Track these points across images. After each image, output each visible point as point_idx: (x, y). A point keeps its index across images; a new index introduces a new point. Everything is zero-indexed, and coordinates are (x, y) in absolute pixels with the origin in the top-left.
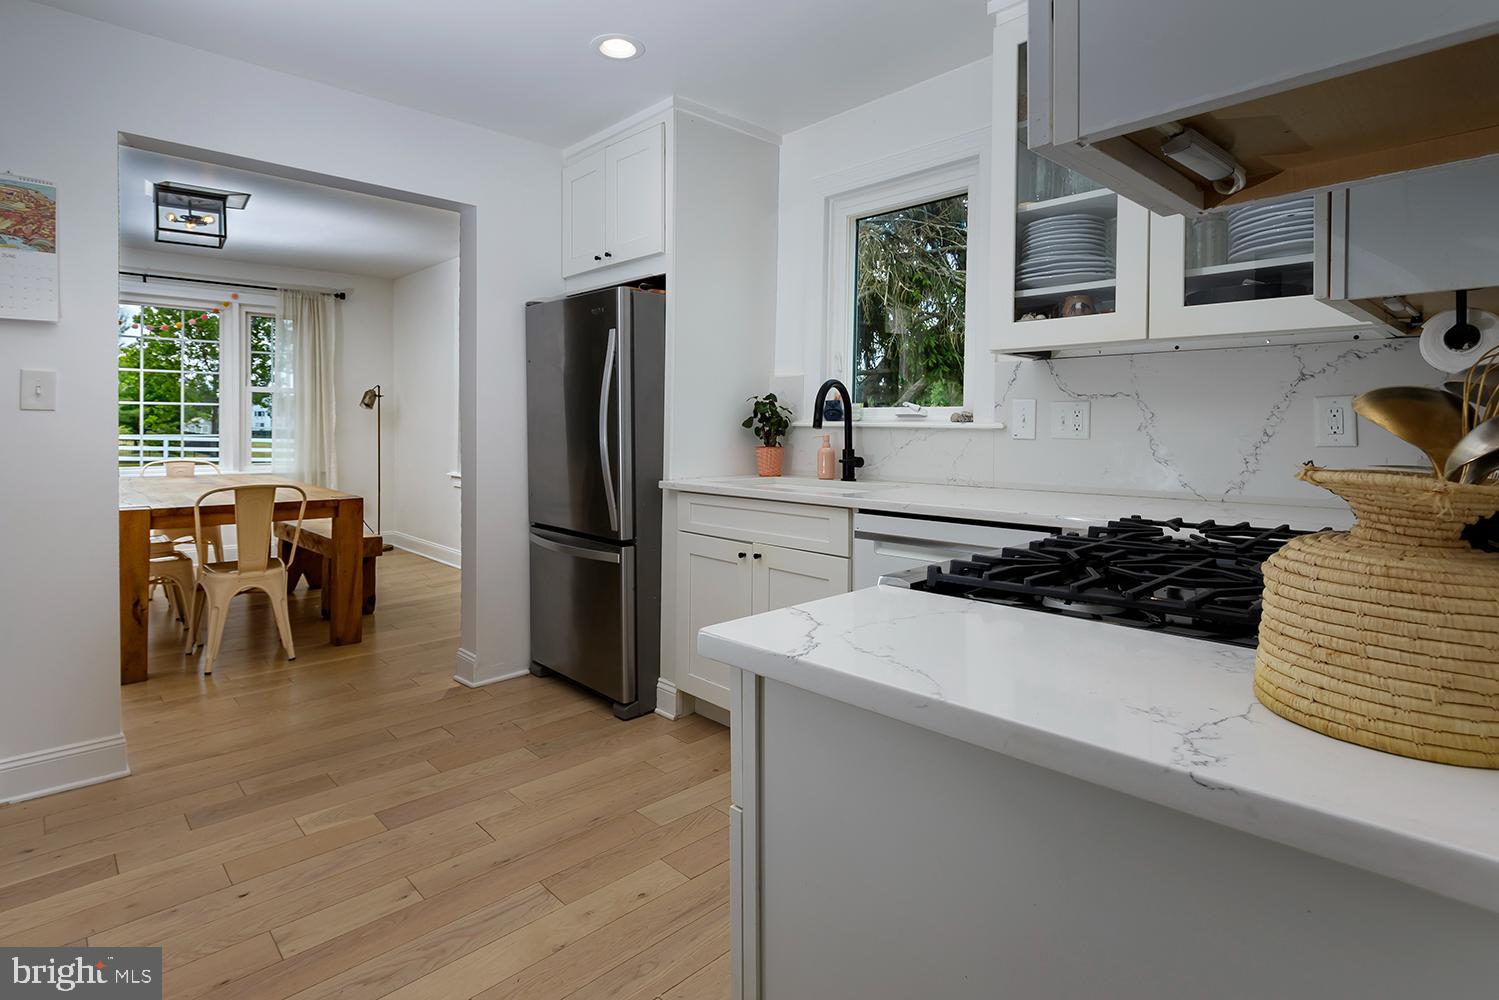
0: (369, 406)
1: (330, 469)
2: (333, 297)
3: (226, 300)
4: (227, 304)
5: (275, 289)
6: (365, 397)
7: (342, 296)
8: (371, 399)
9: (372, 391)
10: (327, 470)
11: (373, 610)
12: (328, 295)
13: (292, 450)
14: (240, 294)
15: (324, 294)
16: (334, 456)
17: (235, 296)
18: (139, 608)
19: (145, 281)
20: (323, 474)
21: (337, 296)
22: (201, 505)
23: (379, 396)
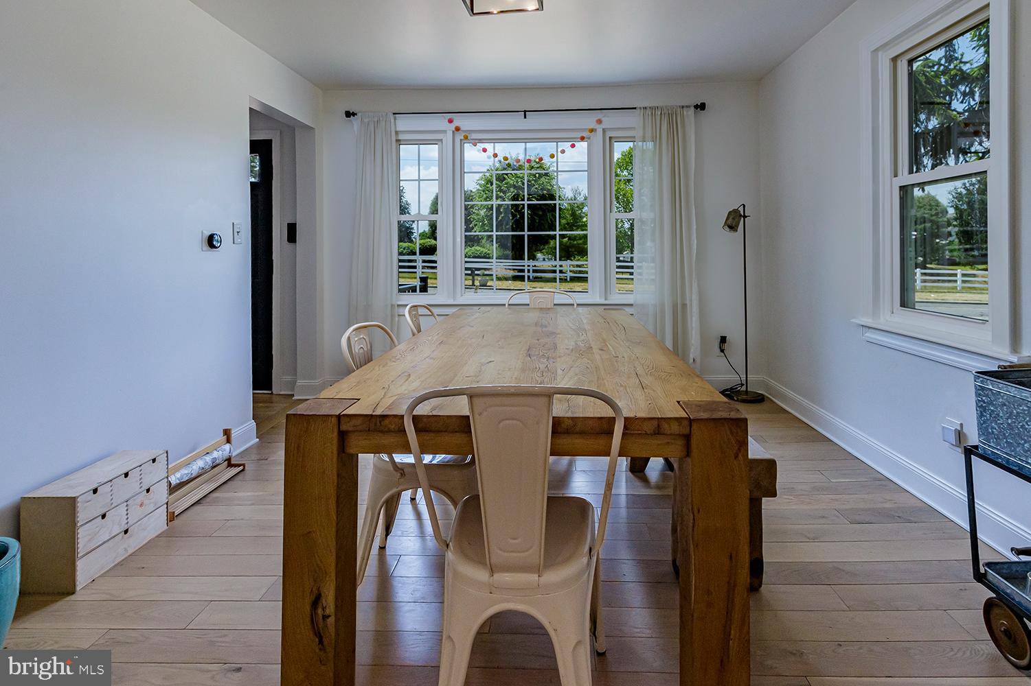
0: (733, 228)
1: (691, 300)
2: (693, 108)
3: (591, 127)
4: (592, 131)
5: (635, 108)
6: (727, 219)
7: (702, 107)
8: (735, 220)
9: (736, 211)
10: (688, 302)
11: (760, 586)
12: (687, 107)
13: (653, 277)
14: (603, 119)
15: (683, 107)
16: (695, 285)
17: (599, 122)
18: (320, 611)
19: (525, 117)
20: (684, 305)
21: (696, 107)
22: (415, 413)
23: (745, 217)
